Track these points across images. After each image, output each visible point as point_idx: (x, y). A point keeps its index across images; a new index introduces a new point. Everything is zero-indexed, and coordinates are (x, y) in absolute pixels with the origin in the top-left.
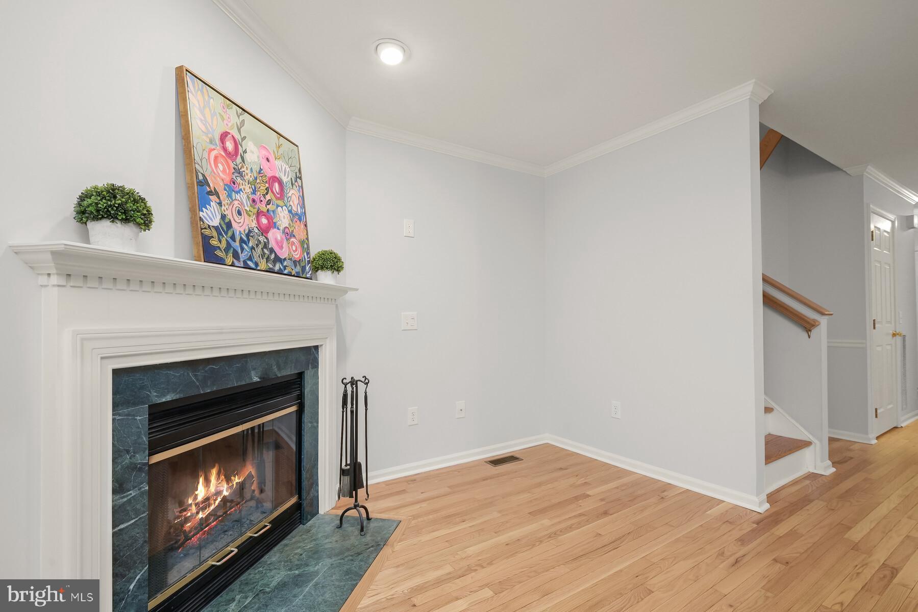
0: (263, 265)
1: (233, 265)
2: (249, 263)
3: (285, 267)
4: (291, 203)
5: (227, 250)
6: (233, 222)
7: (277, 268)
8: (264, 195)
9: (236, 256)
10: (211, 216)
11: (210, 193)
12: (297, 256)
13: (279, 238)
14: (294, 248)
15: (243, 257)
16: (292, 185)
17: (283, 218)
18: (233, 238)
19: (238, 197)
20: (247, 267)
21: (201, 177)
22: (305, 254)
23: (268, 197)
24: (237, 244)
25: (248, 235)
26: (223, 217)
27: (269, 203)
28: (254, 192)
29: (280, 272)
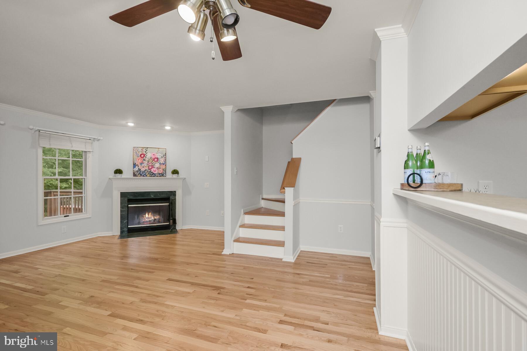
0: (149, 175)
1: (140, 176)
2: (145, 176)
3: (156, 175)
4: (161, 162)
5: (139, 174)
6: (141, 169)
7: (153, 175)
8: (151, 162)
9: (141, 175)
10: (136, 169)
11: (136, 165)
12: (161, 172)
13: (155, 170)
14: (160, 171)
15: (142, 175)
16: (162, 157)
17: (157, 165)
18: (141, 172)
19: (143, 164)
20: (143, 176)
21: (134, 163)
22: (164, 172)
23: (152, 162)
24: (142, 173)
25: (145, 171)
26: (139, 169)
27: (153, 163)
28: (148, 162)
29: (154, 176)
